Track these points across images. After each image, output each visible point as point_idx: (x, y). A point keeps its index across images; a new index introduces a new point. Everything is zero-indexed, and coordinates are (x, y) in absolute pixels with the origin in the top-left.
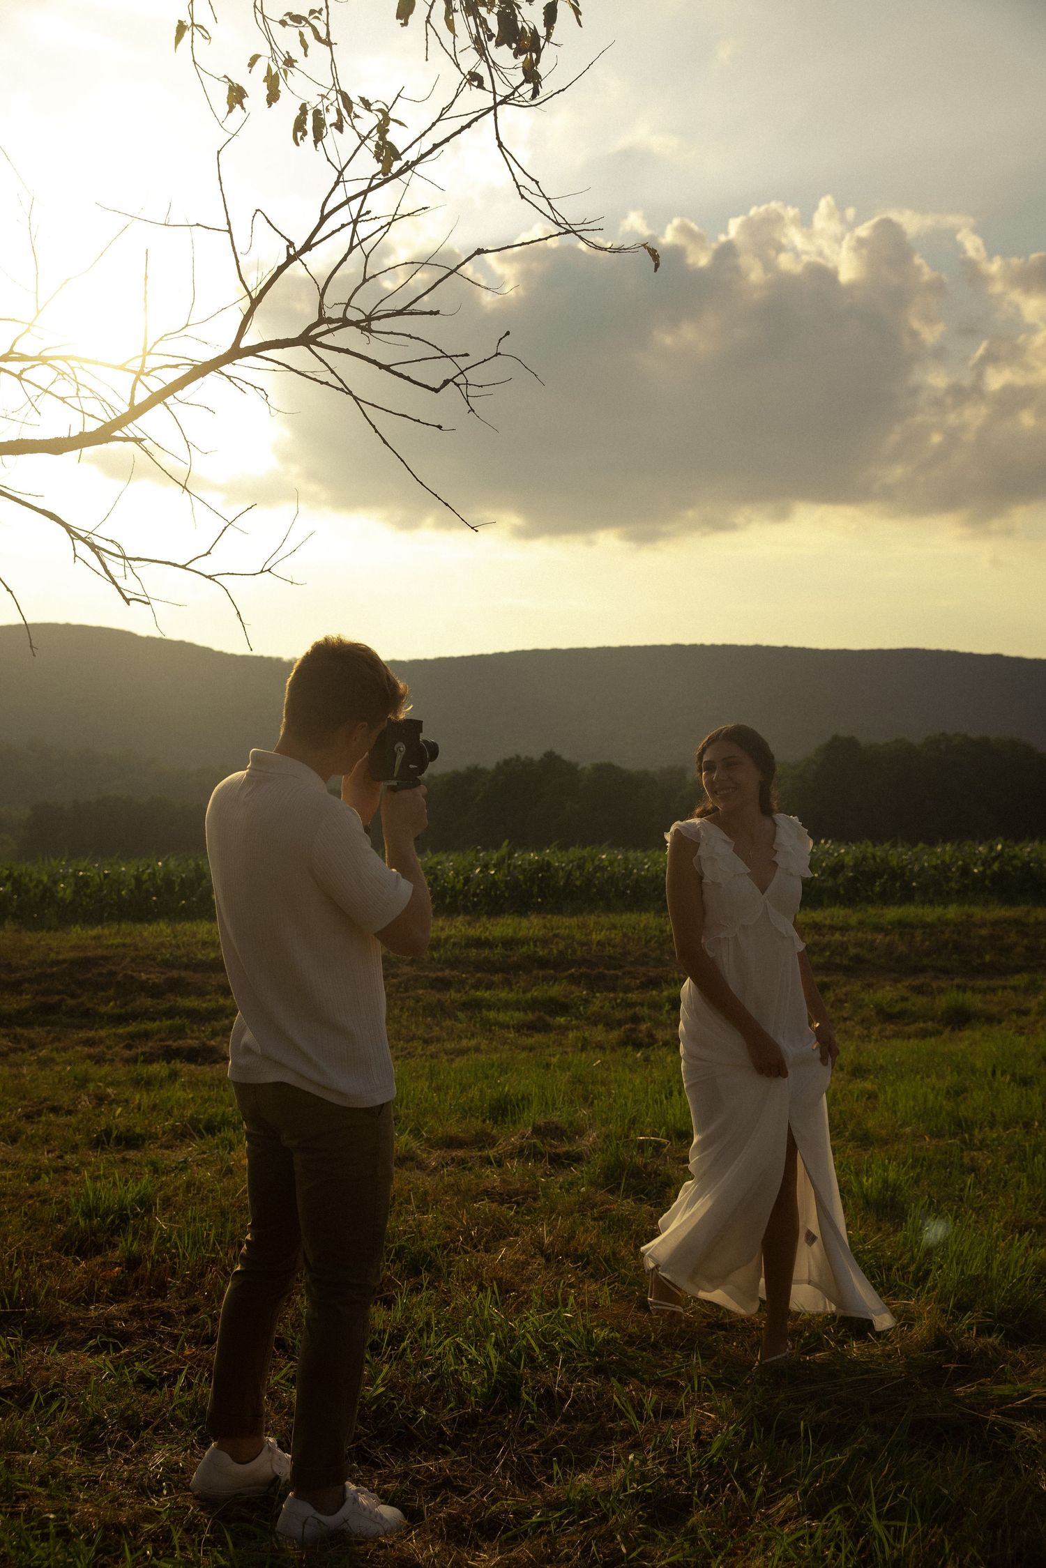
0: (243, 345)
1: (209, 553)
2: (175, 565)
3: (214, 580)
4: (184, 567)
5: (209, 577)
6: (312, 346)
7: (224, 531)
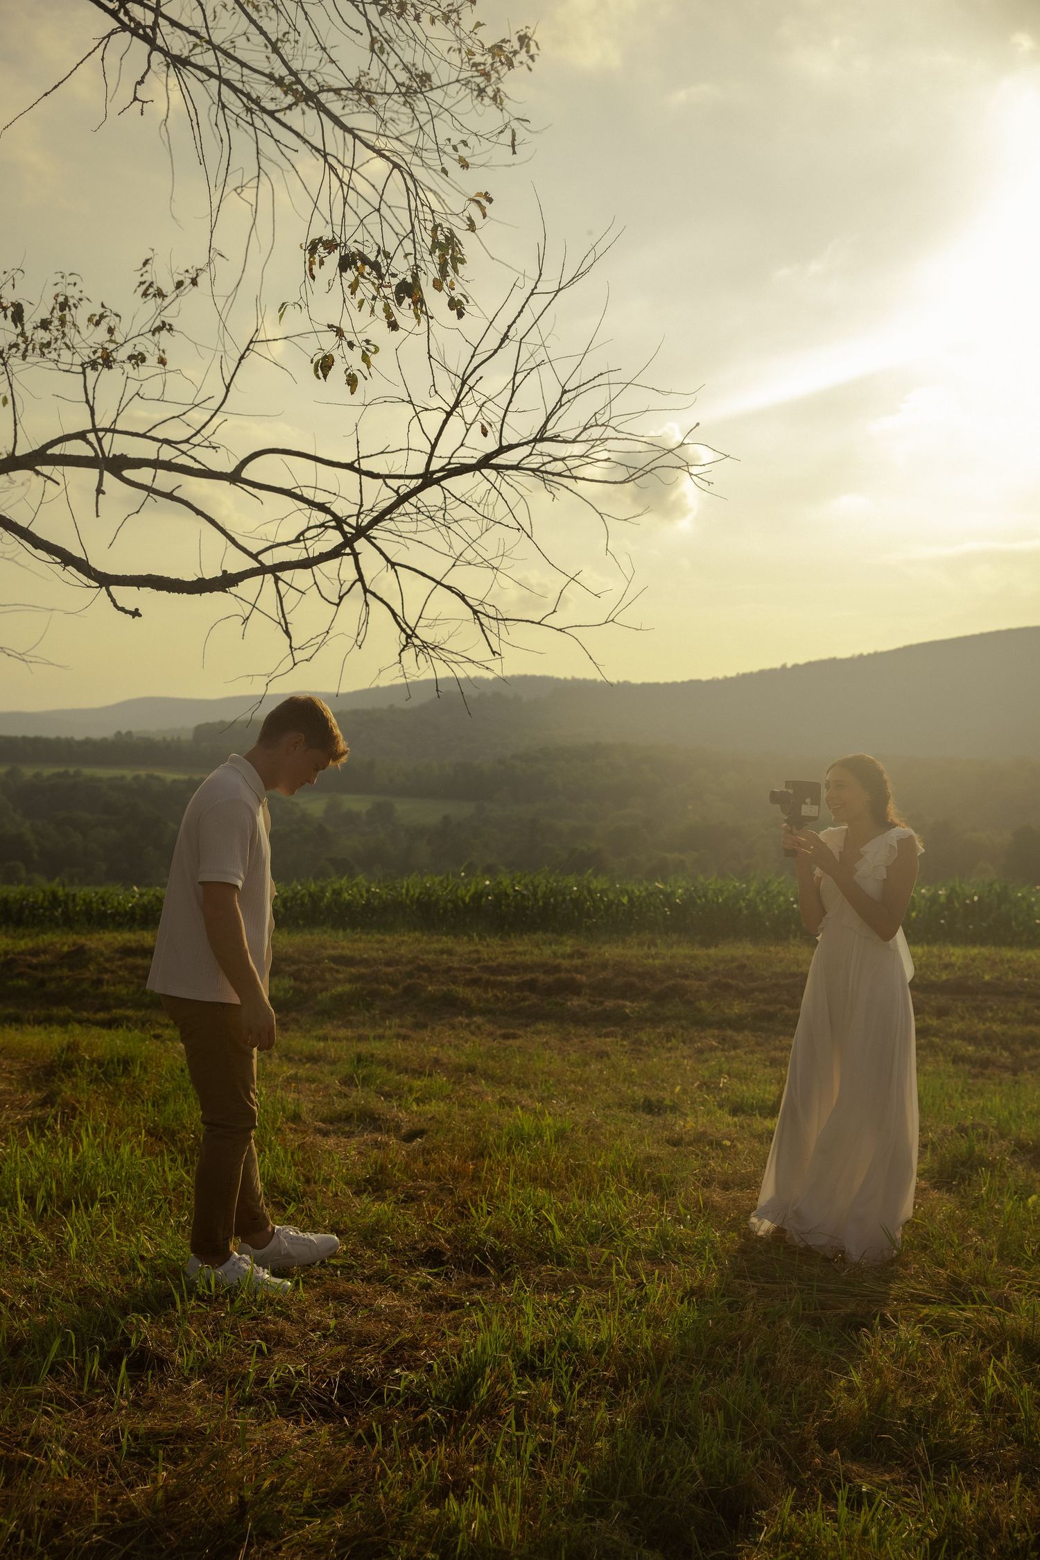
1: (555, 611)
2: (532, 622)
3: (564, 632)
4: (539, 623)
5: (560, 630)
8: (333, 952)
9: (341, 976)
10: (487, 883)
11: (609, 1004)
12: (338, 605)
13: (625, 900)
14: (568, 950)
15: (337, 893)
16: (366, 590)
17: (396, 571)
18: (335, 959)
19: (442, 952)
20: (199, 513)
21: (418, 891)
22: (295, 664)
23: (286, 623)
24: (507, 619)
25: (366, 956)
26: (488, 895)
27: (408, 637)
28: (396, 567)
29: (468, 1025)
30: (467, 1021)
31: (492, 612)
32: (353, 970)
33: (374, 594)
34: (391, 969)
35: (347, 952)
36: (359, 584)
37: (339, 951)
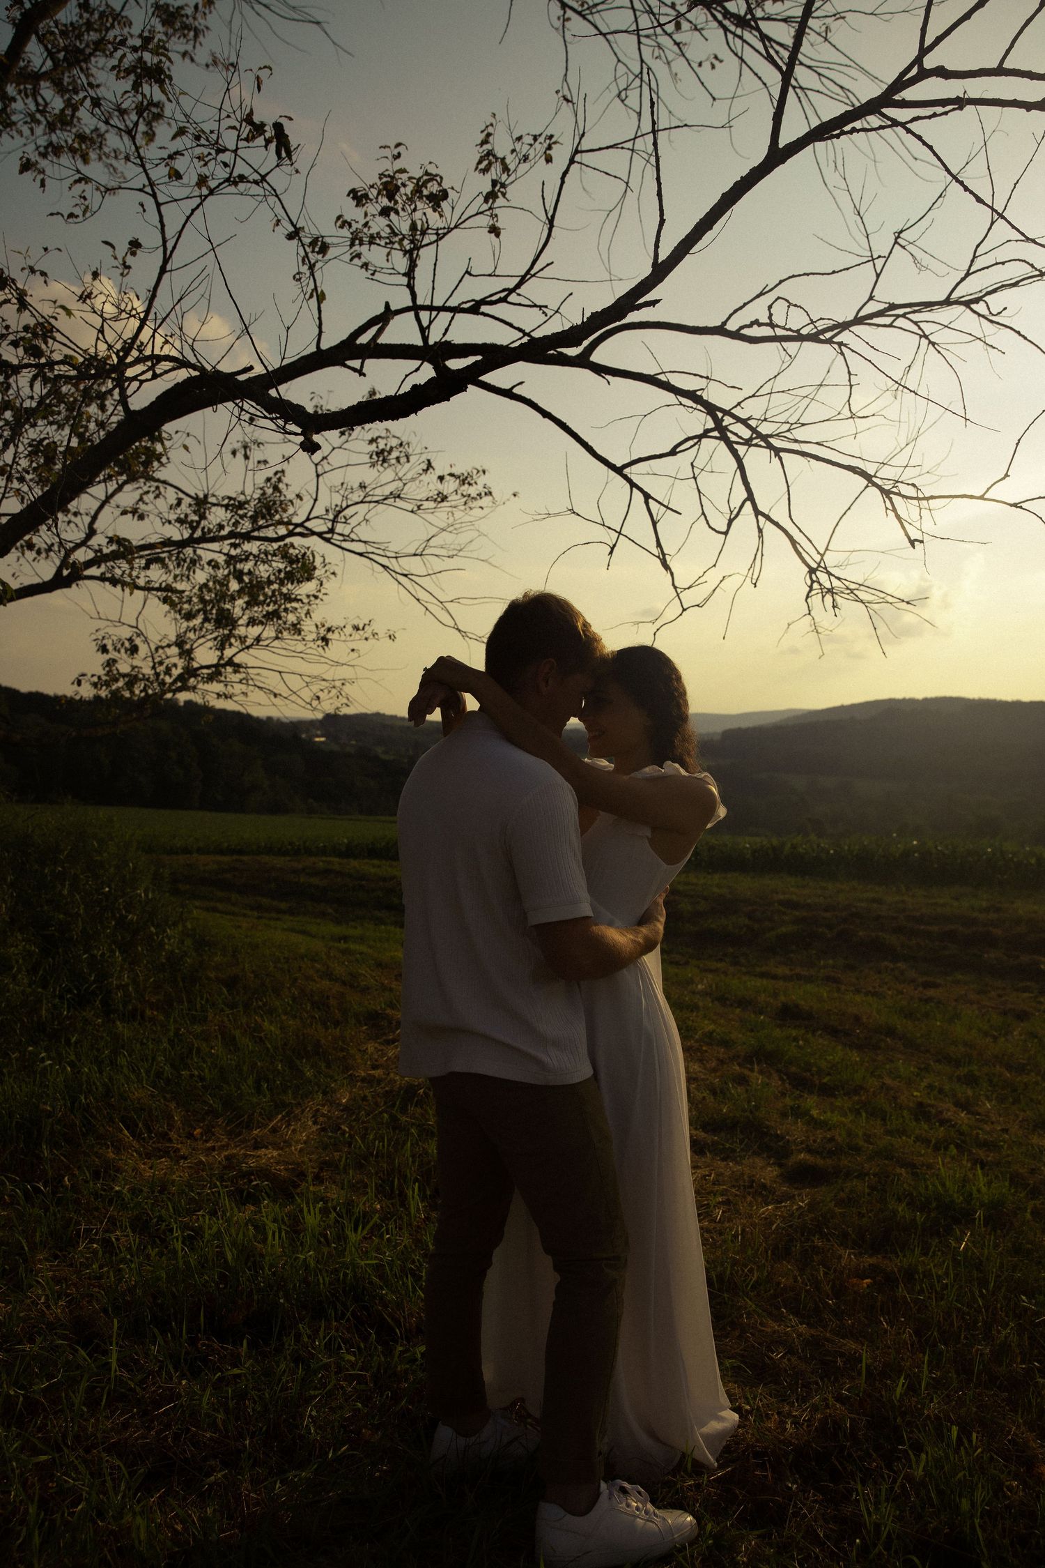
0: (782, 143)
1: (1007, 475)
2: (972, 497)
3: (1021, 507)
4: (982, 498)
5: (1015, 505)
6: (884, 110)
7: (1017, 444)
8: (782, 897)
9: (786, 918)
10: (915, 843)
11: (1025, 959)
12: (726, 533)
13: (1033, 861)
14: (984, 904)
15: (794, 847)
16: (757, 512)
17: (781, 459)
18: (781, 903)
19: (874, 900)
20: (546, 414)
21: (857, 847)
22: (684, 610)
23: (664, 555)
24: (932, 497)
25: (809, 901)
26: (915, 852)
27: (812, 571)
28: (782, 454)
29: (892, 970)
30: (892, 966)
31: (910, 492)
32: (797, 913)
33: (768, 518)
34: (828, 915)
35: (794, 898)
36: (748, 504)
37: (787, 896)
